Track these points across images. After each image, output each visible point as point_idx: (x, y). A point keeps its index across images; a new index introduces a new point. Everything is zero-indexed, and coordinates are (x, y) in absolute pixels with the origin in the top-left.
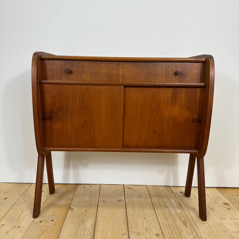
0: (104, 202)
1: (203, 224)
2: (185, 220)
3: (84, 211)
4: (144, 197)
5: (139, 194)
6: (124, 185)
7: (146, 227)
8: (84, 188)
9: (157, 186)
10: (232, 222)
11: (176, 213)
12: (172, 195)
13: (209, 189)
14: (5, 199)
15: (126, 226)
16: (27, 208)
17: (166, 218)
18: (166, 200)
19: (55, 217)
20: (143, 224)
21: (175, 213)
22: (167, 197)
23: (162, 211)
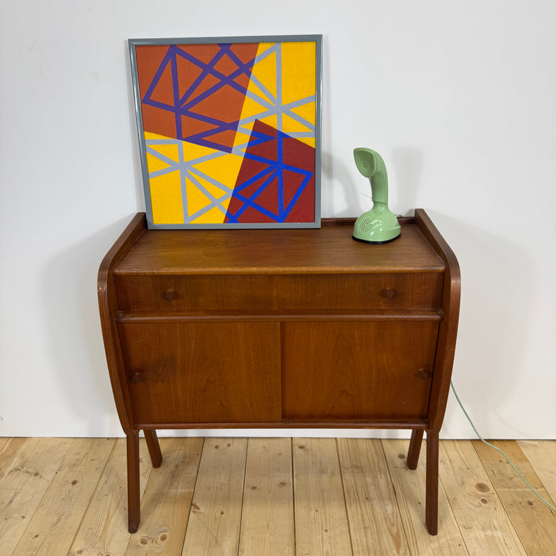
0: (254, 488)
1: (430, 541)
2: (398, 534)
3: (218, 514)
4: (329, 471)
5: (321, 463)
6: (292, 438)
7: (327, 552)
8: (217, 447)
9: (356, 439)
10: (483, 537)
11: (384, 513)
12: (382, 466)
13: (456, 443)
14: (74, 483)
15: (291, 549)
16: (116, 508)
17: (365, 528)
18: (369, 480)
19: (166, 528)
20: (323, 546)
21: (382, 514)
22: (372, 472)
23: (359, 512)
